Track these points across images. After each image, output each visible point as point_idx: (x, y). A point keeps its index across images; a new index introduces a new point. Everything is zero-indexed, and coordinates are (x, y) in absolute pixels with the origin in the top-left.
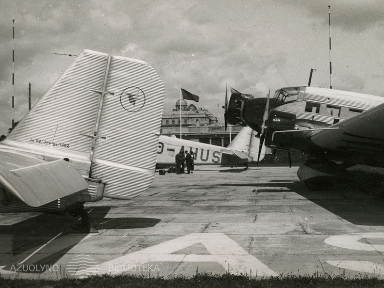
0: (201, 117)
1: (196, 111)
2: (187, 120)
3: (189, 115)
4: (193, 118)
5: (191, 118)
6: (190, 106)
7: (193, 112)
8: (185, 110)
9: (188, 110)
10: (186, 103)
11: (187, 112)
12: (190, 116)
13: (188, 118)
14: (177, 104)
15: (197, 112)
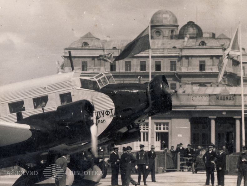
0: (212, 57)
1: (200, 41)
2: (178, 64)
3: (181, 49)
4: (192, 57)
5: (187, 57)
6: (185, 27)
7: (192, 43)
8: (172, 38)
9: (181, 36)
10: (176, 21)
11: (178, 43)
12: (186, 53)
13: (180, 58)
14: (152, 21)
15: (203, 43)
